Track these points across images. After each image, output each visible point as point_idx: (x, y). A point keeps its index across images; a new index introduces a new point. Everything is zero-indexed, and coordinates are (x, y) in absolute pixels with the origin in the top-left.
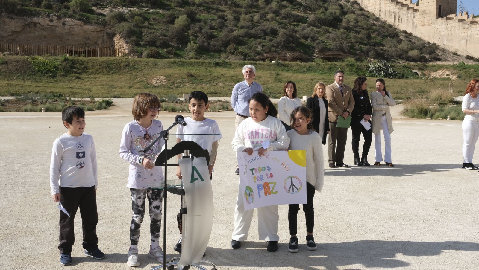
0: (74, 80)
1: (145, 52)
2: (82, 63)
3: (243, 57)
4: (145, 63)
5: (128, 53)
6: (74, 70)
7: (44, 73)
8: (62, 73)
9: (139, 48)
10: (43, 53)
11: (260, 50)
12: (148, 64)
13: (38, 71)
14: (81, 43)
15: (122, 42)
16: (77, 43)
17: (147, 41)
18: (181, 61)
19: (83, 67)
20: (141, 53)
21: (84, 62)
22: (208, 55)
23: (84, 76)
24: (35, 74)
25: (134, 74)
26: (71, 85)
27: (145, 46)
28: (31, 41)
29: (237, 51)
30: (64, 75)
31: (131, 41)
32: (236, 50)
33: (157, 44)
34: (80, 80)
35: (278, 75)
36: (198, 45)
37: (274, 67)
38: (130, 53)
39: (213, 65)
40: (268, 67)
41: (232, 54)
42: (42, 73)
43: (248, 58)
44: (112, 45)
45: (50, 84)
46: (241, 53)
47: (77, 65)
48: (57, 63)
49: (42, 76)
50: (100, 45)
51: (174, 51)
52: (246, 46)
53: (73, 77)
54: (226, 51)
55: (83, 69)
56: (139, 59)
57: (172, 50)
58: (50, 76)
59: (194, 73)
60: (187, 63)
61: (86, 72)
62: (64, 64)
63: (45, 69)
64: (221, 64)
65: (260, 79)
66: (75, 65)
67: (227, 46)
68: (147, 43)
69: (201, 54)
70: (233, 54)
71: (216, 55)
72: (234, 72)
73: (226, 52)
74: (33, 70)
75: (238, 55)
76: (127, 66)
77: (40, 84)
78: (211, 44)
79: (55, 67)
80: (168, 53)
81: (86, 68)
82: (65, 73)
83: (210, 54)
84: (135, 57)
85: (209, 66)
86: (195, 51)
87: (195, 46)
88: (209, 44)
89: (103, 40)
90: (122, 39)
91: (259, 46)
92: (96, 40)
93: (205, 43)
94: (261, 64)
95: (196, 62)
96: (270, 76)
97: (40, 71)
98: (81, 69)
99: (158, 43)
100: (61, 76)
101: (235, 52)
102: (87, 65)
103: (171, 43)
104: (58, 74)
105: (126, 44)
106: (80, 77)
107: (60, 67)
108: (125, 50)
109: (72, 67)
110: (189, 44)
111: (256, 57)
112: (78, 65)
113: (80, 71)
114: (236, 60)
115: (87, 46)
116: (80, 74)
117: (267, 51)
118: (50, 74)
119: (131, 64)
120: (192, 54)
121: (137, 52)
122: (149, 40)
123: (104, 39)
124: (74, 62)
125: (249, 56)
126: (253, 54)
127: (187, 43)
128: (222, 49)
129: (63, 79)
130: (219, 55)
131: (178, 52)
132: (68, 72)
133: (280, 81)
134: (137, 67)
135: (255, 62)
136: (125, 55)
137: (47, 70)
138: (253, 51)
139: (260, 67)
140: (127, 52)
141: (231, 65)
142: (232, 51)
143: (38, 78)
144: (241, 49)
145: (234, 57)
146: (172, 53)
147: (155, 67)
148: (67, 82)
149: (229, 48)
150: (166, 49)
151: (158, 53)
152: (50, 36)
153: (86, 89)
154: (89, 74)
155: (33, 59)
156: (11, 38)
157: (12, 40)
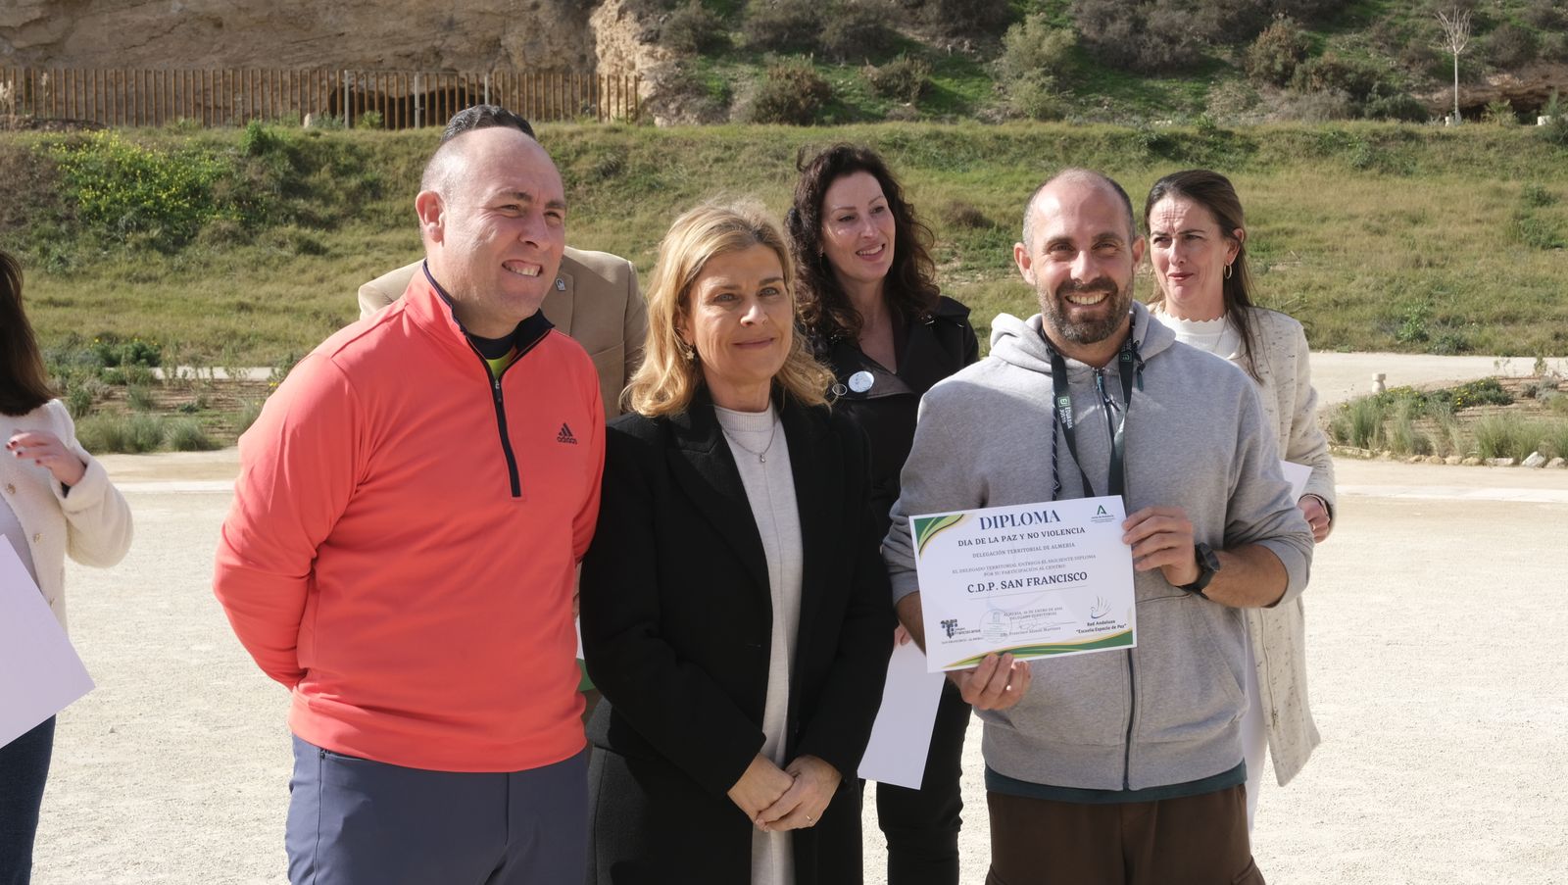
0: (288, 261)
1: (749, 84)
2: (360, 158)
3: (1342, 96)
4: (714, 154)
5: (651, 99)
6: (301, 204)
7: (122, 222)
8: (224, 225)
9: (717, 70)
11: (1457, 53)
12: (732, 158)
13: (95, 214)
14: (411, 48)
15: (629, 37)
16: (388, 53)
17: (770, 26)
18: (938, 135)
19: (353, 182)
20: (726, 97)
21: (362, 158)
22: (1131, 97)
23: (352, 235)
24: (71, 234)
25: (641, 218)
26: (246, 293)
27: (752, 53)
28: (141, 51)
29: (1308, 62)
30: (234, 235)
31: (676, 28)
32: (1301, 55)
33: (821, 37)
34: (320, 261)
35: (1542, 200)
36: (1068, 35)
37: (1534, 155)
38: (662, 96)
39: (1133, 155)
40: (1491, 153)
41: (1275, 83)
42: (113, 222)
43: (1381, 102)
44: (583, 58)
45: (139, 287)
46: (1337, 75)
47: (322, 176)
48: (205, 169)
49: (109, 242)
50: (516, 60)
51: (919, 77)
52: (1373, 32)
53: (282, 245)
54: (1242, 69)
55: (354, 196)
56: (710, 130)
57: (906, 73)
58: (152, 244)
59: (993, 206)
60: (971, 143)
61: (367, 219)
62: (251, 172)
63: (135, 202)
64: (1185, 146)
65: (1417, 230)
66: (308, 172)
67: (1252, 35)
68: (767, 36)
69: (1080, 91)
70: (1282, 80)
71: (1180, 89)
72: (1257, 193)
73: (1242, 72)
74: (62, 210)
75: (1316, 90)
76: (611, 171)
77: (82, 290)
78: (1150, 25)
79: (197, 193)
80: (887, 90)
81: (375, 189)
82: (245, 224)
83: (1143, 90)
84: (691, 118)
85: (1107, 162)
86: (1046, 74)
87: (1048, 41)
88: (1138, 25)
89: (535, 28)
90: (630, 17)
91: (1448, 26)
92: (492, 33)
93: (1113, 20)
94: (1446, 138)
95: (1034, 139)
96: (1488, 207)
97: (100, 217)
98: (341, 196)
99: (831, 34)
100: (219, 237)
101: (1297, 71)
102: (377, 174)
103: (910, 34)
104: (205, 232)
105: (647, 48)
106: (327, 244)
107: (222, 189)
108: (638, 80)
109: (291, 189)
110: (1014, 30)
111: (1435, 96)
112: (325, 173)
113: (333, 210)
114: (1299, 116)
115: (446, 63)
116: (330, 224)
117: (1508, 54)
118: (155, 233)
119: (634, 162)
120: (1025, 91)
121: (701, 92)
122: (778, 17)
123: (536, 22)
124: (301, 158)
125: (1385, 92)
126: (1415, 76)
127: (1001, 28)
128: (1225, 54)
129: (227, 257)
130: (1198, 94)
131: (946, 83)
132: (263, 219)
133: (1543, 238)
134: (665, 177)
135: (1411, 126)
137: (145, 210)
138: (1412, 61)
139: (1439, 159)
140: (646, 90)
141: (1251, 148)
142: (1278, 67)
143: (83, 252)
144: (1337, 49)
145: (1291, 100)
146: (908, 88)
147: (772, 177)
148: (241, 273)
149: (1257, 49)
150: (876, 65)
151: (822, 91)
152: (242, 18)
153: (316, 315)
154: (386, 227)
155: (73, 147)
156: (43, 35)
157: (46, 46)
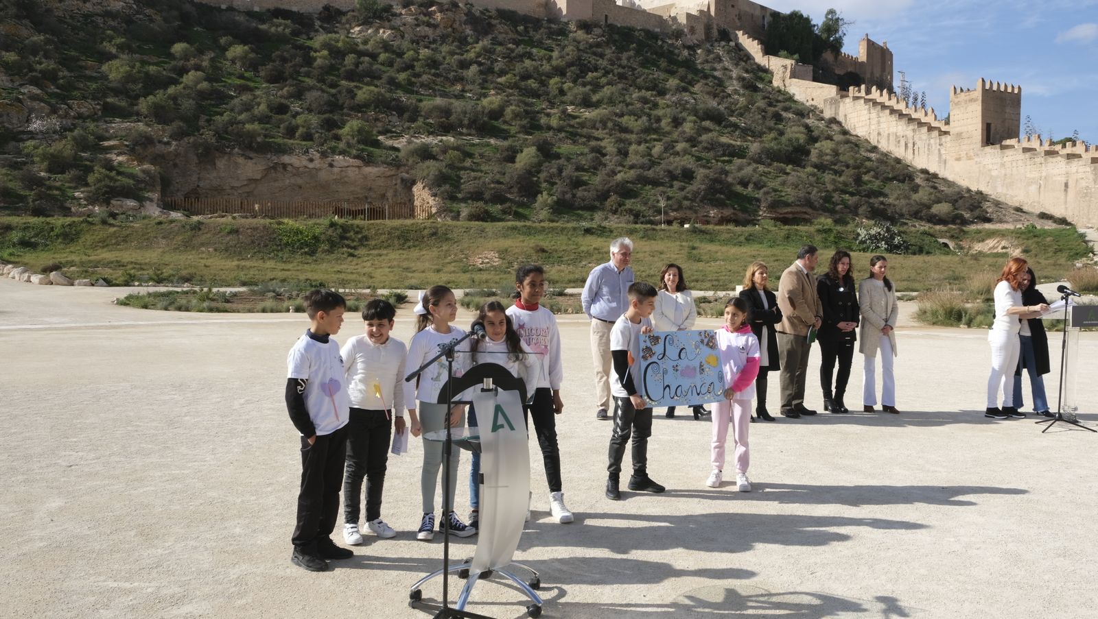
0: (345, 259)
1: (465, 211)
2: (359, 230)
3: (632, 217)
4: (464, 230)
5: (436, 213)
6: (346, 242)
7: (296, 247)
8: (326, 248)
9: (455, 205)
10: (296, 213)
11: (663, 206)
13: (287, 244)
14: (359, 195)
15: (427, 195)
16: (351, 197)
17: (469, 193)
18: (525, 226)
19: (360, 236)
20: (458, 213)
21: (362, 229)
22: (573, 216)
23: (361, 251)
24: (282, 250)
25: (445, 248)
26: (338, 268)
27: (464, 200)
28: (277, 195)
29: (622, 208)
30: (328, 251)
31: (442, 193)
32: (620, 205)
33: (484, 196)
34: (355, 259)
35: (694, 248)
36: (555, 198)
37: (687, 235)
38: (439, 212)
39: (580, 233)
40: (676, 235)
41: (613, 213)
42: (293, 247)
43: (642, 219)
44: (410, 200)
45: (306, 265)
46: (630, 211)
48: (318, 231)
49: (293, 252)
50: (390, 200)
51: (514, 209)
52: (639, 199)
53: (343, 254)
55: (360, 240)
56: (455, 223)
57: (510, 207)
58: (306, 253)
59: (547, 246)
60: (535, 228)
61: (365, 246)
62: (330, 232)
63: (299, 240)
64: (594, 230)
65: (663, 256)
66: (346, 233)
67: (606, 199)
68: (469, 196)
69: (560, 214)
70: (615, 212)
71: (586, 214)
73: (603, 209)
74: (278, 243)
75: (624, 215)
76: (434, 234)
77: (289, 266)
78: (577, 195)
79: (315, 238)
80: (504, 212)
81: (366, 238)
82: (331, 247)
83: (576, 214)
84: (448, 219)
85: (573, 235)
86: (550, 209)
87: (550, 199)
88: (574, 196)
89: (396, 191)
90: (427, 189)
91: (660, 198)
92: (383, 192)
93: (567, 194)
94: (663, 230)
95: (551, 227)
96: (680, 250)
97: (289, 245)
98: (357, 240)
99: (487, 196)
100: (324, 251)
101: (619, 210)
102: (366, 233)
103: (508, 196)
104: (320, 250)
105: (433, 198)
106: (356, 254)
107: (323, 237)
108: (431, 207)
109: (342, 238)
110: (539, 196)
111: (656, 218)
112: (352, 233)
113: (355, 243)
114: (620, 223)
115: (369, 200)
116: (355, 248)
117: (675, 207)
118: (306, 250)
119: (440, 232)
120: (544, 214)
121: (451, 211)
122: (472, 190)
123: (396, 189)
124: (345, 229)
125: (644, 216)
126: (651, 212)
127: (536, 196)
128: (597, 204)
129: (328, 257)
130: (592, 216)
131: (520, 210)
132: (335, 246)
133: (697, 259)
134: (450, 236)
135: (653, 227)
136: (430, 216)
137: (302, 243)
138: (650, 208)
139: (663, 236)
140: (434, 210)
141: (611, 231)
142: (614, 209)
143: (286, 255)
144: (629, 203)
145: (617, 218)
146: (510, 212)
147: (481, 237)
148: (333, 262)
149: (608, 203)
150: (501, 205)
151: (486, 212)
152: (308, 185)
153: (364, 274)
154: (371, 249)
155: (279, 223)
156: (247, 189)
157: (248, 193)
